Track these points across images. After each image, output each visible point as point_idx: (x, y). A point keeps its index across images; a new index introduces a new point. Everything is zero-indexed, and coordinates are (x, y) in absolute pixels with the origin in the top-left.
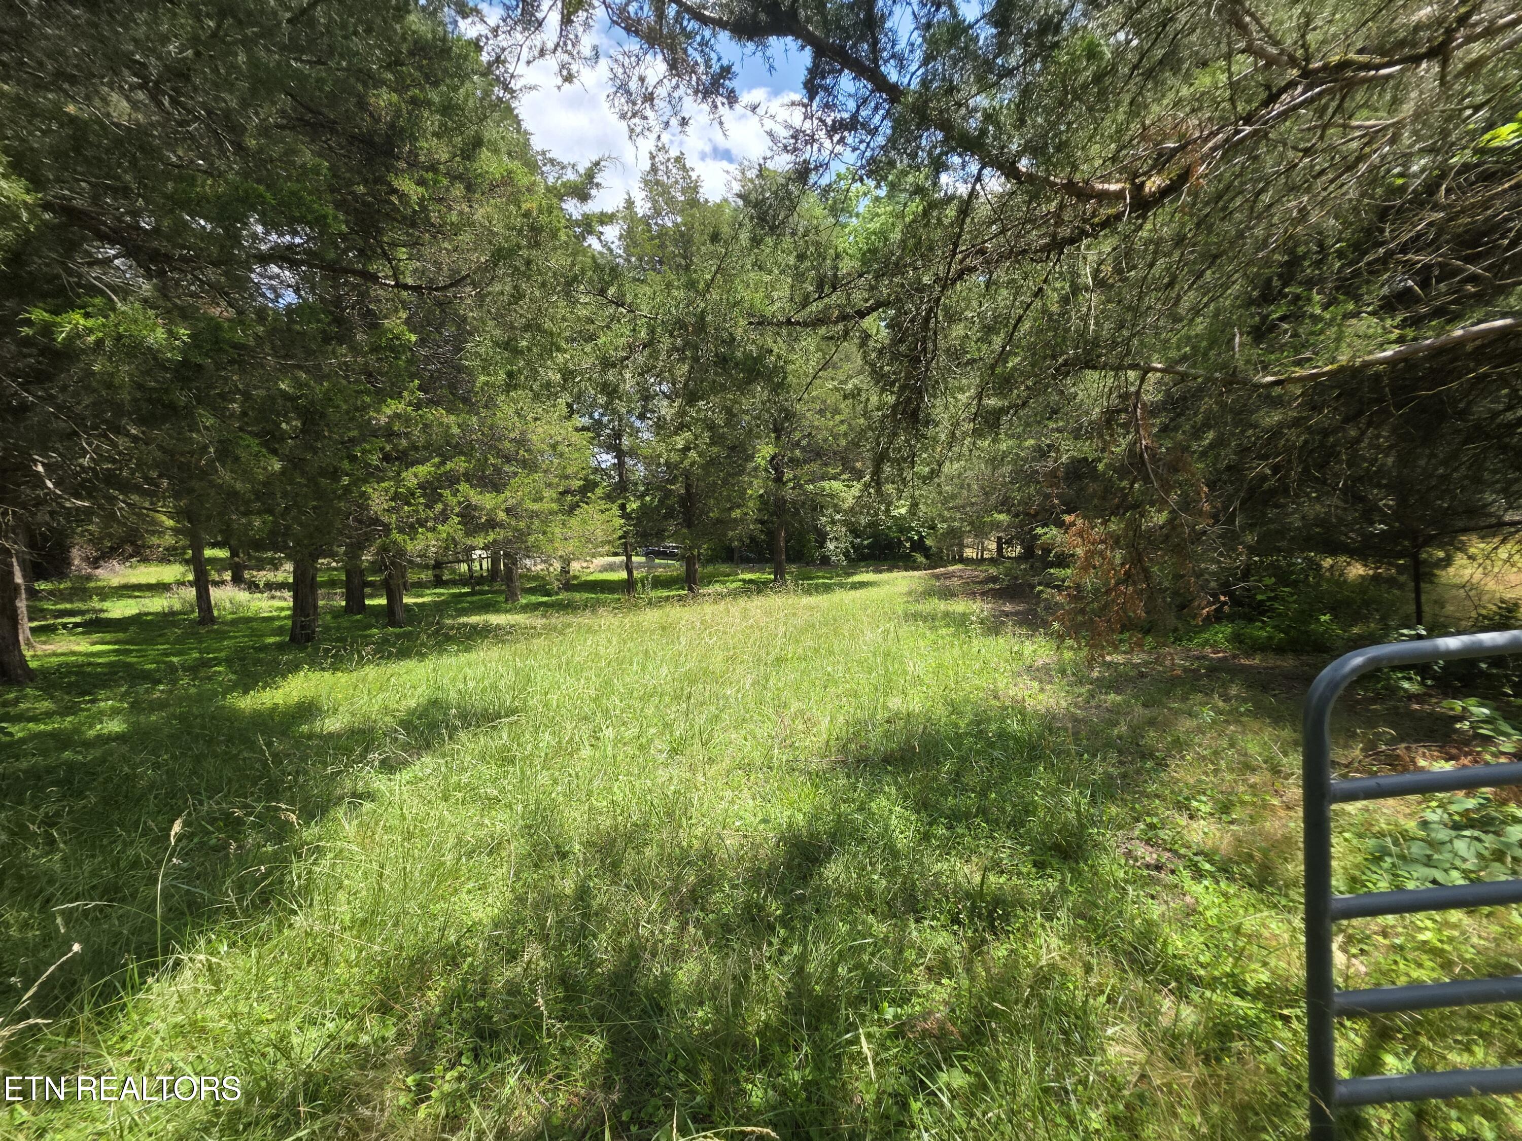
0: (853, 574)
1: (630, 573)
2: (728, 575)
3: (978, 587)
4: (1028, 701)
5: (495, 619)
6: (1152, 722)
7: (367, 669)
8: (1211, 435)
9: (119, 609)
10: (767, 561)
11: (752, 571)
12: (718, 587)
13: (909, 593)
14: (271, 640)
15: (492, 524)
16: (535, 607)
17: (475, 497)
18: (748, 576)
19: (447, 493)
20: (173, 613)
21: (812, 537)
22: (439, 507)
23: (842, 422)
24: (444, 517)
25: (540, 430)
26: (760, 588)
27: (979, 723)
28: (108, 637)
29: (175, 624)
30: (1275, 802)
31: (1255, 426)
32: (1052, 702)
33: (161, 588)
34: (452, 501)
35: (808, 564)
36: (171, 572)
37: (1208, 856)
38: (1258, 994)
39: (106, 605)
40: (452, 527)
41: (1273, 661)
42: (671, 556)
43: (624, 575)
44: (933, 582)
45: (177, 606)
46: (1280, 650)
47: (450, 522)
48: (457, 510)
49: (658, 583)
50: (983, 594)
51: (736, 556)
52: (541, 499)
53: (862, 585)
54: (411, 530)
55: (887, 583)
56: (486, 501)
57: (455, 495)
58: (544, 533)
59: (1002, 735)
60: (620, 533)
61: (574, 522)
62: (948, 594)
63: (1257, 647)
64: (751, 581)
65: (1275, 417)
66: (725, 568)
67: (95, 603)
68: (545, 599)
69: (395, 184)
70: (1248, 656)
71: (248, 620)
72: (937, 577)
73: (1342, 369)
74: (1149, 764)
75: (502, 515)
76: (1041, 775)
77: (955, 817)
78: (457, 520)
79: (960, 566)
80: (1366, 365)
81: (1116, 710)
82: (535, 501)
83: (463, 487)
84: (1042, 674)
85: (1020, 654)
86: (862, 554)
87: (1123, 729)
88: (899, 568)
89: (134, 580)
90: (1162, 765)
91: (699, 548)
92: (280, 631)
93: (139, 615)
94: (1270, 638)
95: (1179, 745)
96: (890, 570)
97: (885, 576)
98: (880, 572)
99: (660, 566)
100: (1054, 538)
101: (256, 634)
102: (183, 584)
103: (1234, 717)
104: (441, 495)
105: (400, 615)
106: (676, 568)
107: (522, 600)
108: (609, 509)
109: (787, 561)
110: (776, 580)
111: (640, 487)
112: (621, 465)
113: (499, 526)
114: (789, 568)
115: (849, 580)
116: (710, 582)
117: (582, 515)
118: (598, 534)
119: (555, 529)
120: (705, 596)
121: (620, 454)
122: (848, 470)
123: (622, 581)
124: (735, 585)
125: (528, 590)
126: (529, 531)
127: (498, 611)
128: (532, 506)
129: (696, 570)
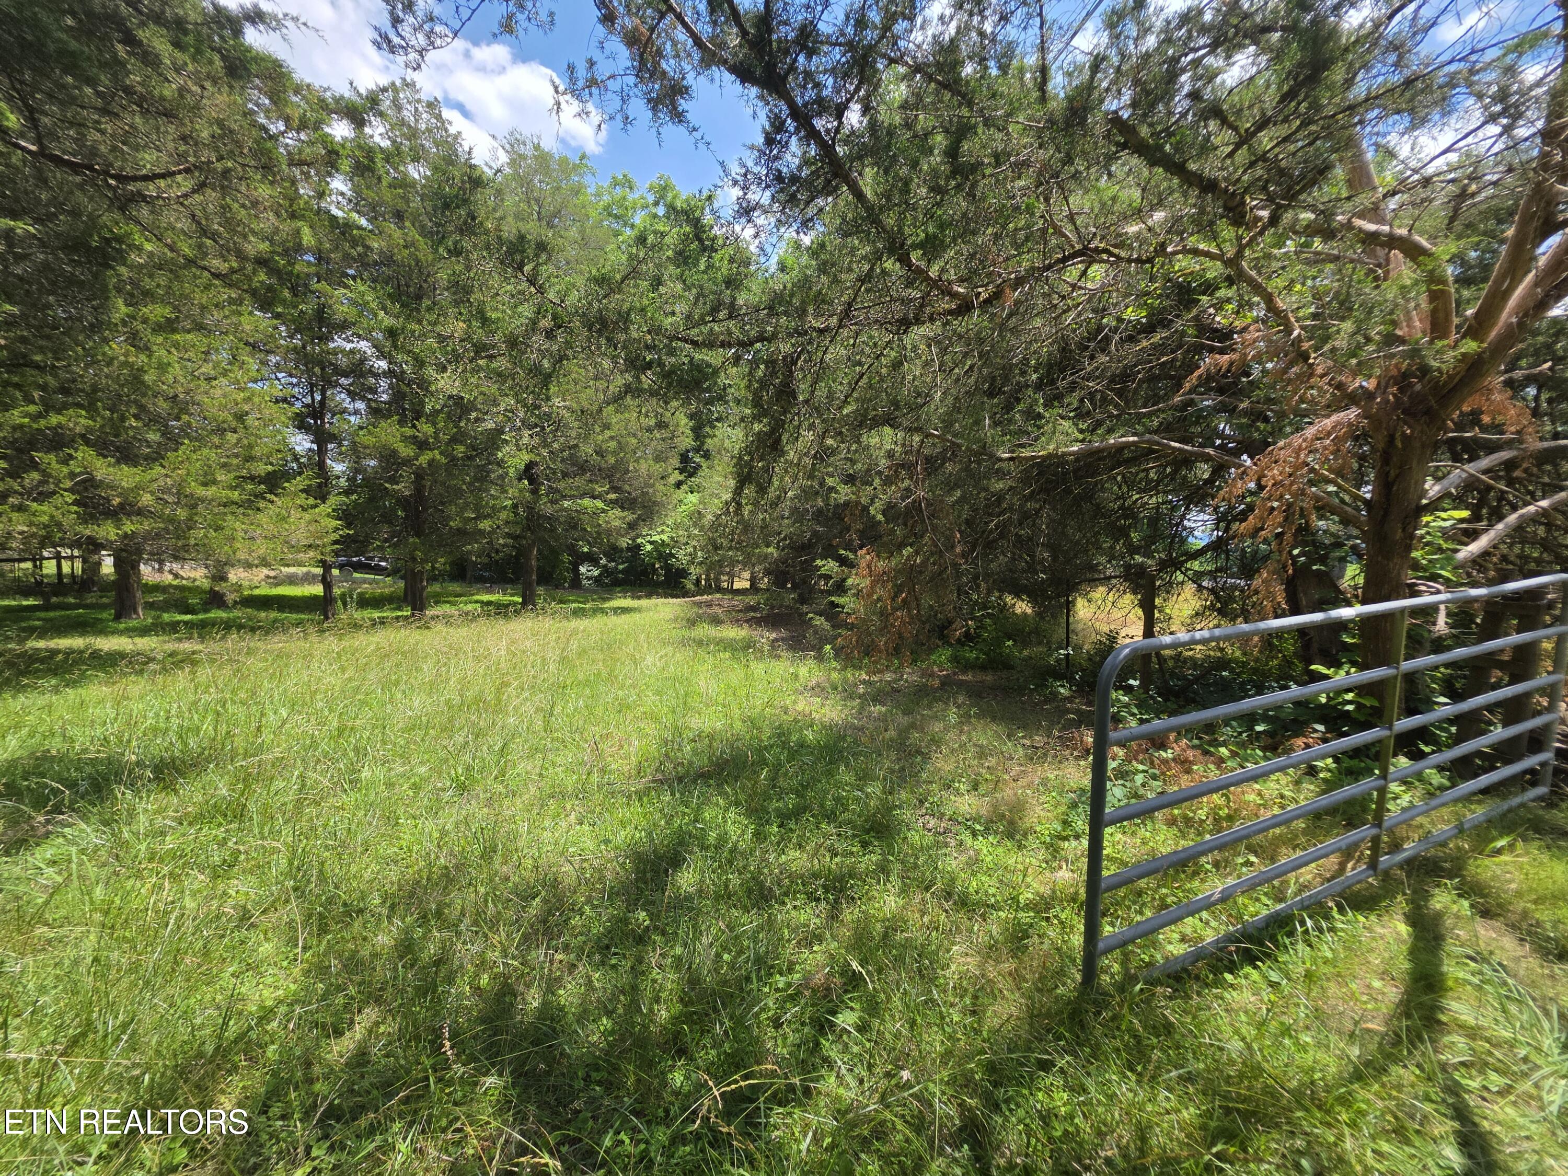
0: (609, 599)
1: (328, 586)
2: (460, 596)
3: (741, 615)
4: (814, 715)
5: (107, 644)
6: (913, 726)
8: (958, 493)
10: (511, 582)
11: (490, 591)
12: (446, 609)
13: (676, 620)
15: (128, 509)
16: (173, 627)
17: (103, 469)
18: (486, 598)
19: (49, 458)
21: (566, 558)
23: (612, 438)
26: (501, 611)
27: (779, 736)
30: (1006, 777)
31: (986, 489)
32: (833, 715)
34: (59, 470)
35: (557, 587)
37: (976, 820)
38: (1028, 907)
40: (58, 508)
41: (980, 676)
42: (378, 570)
43: (318, 590)
44: (695, 609)
46: (983, 668)
47: (55, 500)
48: (67, 484)
49: (365, 602)
50: (747, 621)
51: (469, 574)
52: (214, 482)
53: (625, 610)
55: (648, 609)
57: (64, 463)
58: (217, 529)
59: (802, 745)
60: (335, 536)
61: (262, 518)
62: (716, 621)
63: (967, 666)
64: (489, 603)
65: (1000, 485)
66: (455, 587)
68: (187, 617)
70: (964, 672)
72: (699, 604)
73: (1050, 455)
74: (919, 759)
75: (146, 499)
76: (845, 775)
77: (784, 818)
78: (67, 498)
79: (718, 596)
80: (1064, 454)
81: (883, 718)
82: (205, 484)
83: (82, 453)
84: (818, 690)
85: (796, 676)
86: (616, 579)
87: (892, 733)
88: (659, 595)
90: (926, 757)
91: (434, 561)
94: (977, 658)
95: (936, 742)
96: (649, 596)
97: (644, 602)
98: (639, 598)
99: (365, 581)
100: (831, 569)
103: (965, 718)
106: (388, 585)
107: (143, 617)
108: (316, 506)
109: (538, 584)
110: (524, 604)
111: (343, 482)
112: (322, 451)
113: (140, 512)
114: (540, 590)
115: (607, 605)
116: (437, 603)
117: (273, 510)
118: (301, 536)
119: (236, 524)
120: (434, 618)
121: (322, 438)
122: (615, 489)
123: (315, 597)
124: (470, 607)
125: (150, 606)
126: (190, 524)
127: (103, 632)
128: (200, 491)
129: (424, 588)
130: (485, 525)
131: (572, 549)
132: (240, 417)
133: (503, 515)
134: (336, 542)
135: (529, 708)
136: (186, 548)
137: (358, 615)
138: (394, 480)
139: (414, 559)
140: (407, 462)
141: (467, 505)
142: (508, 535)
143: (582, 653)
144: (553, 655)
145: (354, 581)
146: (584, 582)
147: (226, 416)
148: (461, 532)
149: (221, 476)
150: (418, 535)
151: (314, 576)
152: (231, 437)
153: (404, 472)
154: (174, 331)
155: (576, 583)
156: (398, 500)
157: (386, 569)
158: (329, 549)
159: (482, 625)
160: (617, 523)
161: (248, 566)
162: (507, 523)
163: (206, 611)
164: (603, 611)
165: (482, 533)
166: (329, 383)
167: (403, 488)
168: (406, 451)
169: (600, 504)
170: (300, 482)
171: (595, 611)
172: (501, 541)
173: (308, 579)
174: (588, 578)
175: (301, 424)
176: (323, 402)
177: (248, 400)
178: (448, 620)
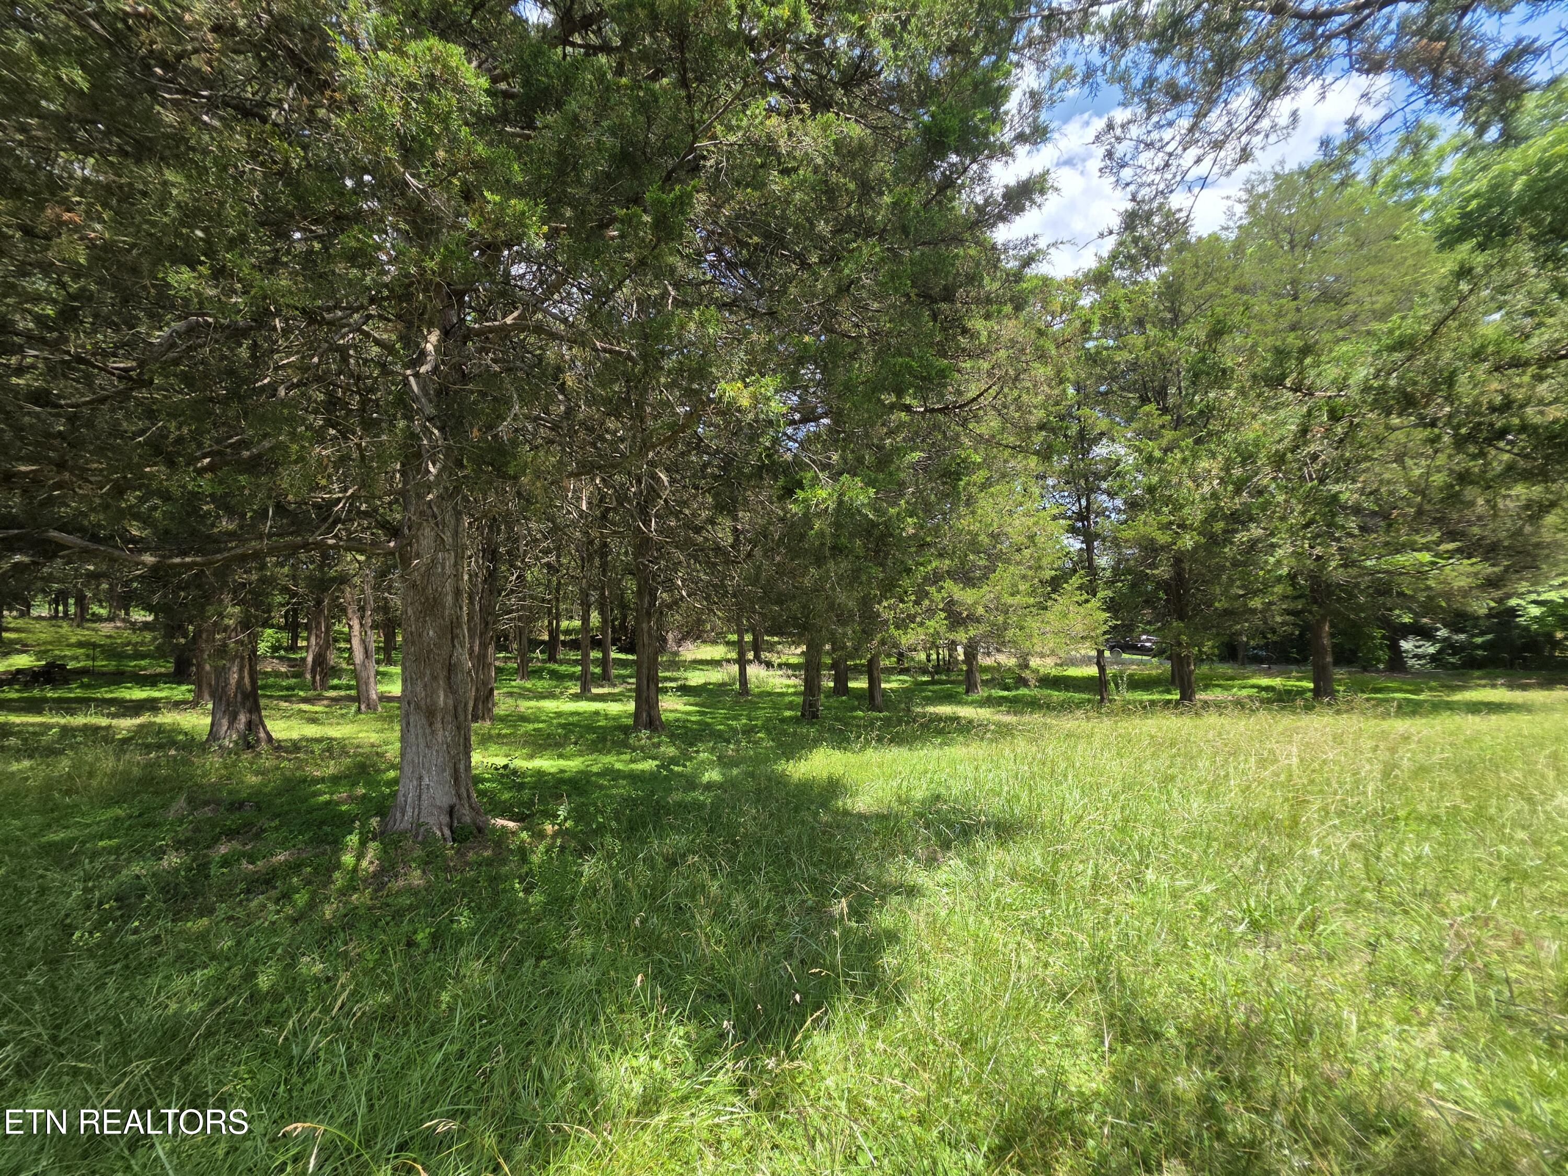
0: (1460, 689)
1: (1102, 669)
2: (1233, 679)
5: (965, 712)
7: (869, 752)
9: (696, 678)
10: (1297, 662)
11: (1269, 674)
12: (1218, 694)
14: (788, 713)
16: (1000, 701)
17: (958, 593)
18: (1265, 682)
19: (932, 590)
20: (724, 684)
21: (1376, 631)
22: (926, 602)
24: (931, 612)
25: (1017, 522)
28: (692, 699)
29: (726, 693)
33: (715, 663)
34: (937, 596)
35: (1365, 669)
36: (717, 652)
39: (689, 674)
40: (938, 623)
43: (1093, 671)
45: (727, 679)
47: (937, 618)
48: (941, 606)
49: (1136, 684)
51: (1240, 655)
52: (1018, 591)
54: (901, 625)
56: (966, 596)
57: (939, 591)
58: (1021, 628)
60: (1105, 628)
61: (1049, 616)
64: (1267, 689)
66: (1227, 669)
67: (680, 674)
68: (1006, 693)
69: (969, 325)
71: (769, 694)
75: (980, 610)
78: (943, 615)
82: (1012, 595)
83: (948, 584)
86: (1473, 658)
89: (699, 657)
91: (1200, 645)
92: (790, 706)
93: (706, 684)
101: (775, 707)
102: (728, 661)
104: (927, 593)
105: (879, 699)
106: (1156, 667)
107: (982, 692)
108: (1087, 601)
109: (1337, 663)
110: (1318, 693)
111: (1108, 573)
112: (1090, 549)
113: (978, 621)
114: (1340, 674)
115: (1458, 697)
116: (1206, 687)
117: (1057, 608)
118: (1079, 629)
119: (1032, 624)
120: (1206, 704)
121: (1089, 538)
122: (1452, 535)
123: (1091, 679)
124: (1245, 692)
125: (985, 683)
126: (1006, 626)
127: (960, 703)
128: (1010, 600)
129: (1191, 672)
130: (1256, 603)
131: (1386, 623)
132: (1032, 538)
133: (1278, 589)
134: (1105, 633)
135: (1341, 842)
136: (1003, 644)
137: (1129, 696)
138: (1153, 566)
139: (1179, 644)
140: (1166, 548)
141: (1231, 581)
142: (1288, 612)
143: (1421, 771)
144: (1371, 770)
145: (1123, 663)
146: (1411, 662)
147: (1022, 539)
148: (1227, 613)
149: (1022, 588)
150: (1181, 618)
151: (1090, 658)
152: (1026, 553)
153: (1163, 556)
154: (991, 486)
155: (1397, 663)
156: (1158, 583)
157: (1151, 649)
158: (1101, 639)
159: (1263, 719)
160: (1463, 582)
161: (1042, 655)
162: (1285, 598)
163: (1017, 688)
164: (1450, 707)
165: (1254, 611)
166: (1091, 490)
167: (1163, 571)
168: (1162, 538)
169: (1426, 557)
170: (1075, 581)
171: (1437, 708)
172: (1278, 619)
173: (1086, 661)
174: (1418, 657)
175: (1073, 530)
176: (1088, 507)
177: (1035, 524)
178: (1219, 707)
